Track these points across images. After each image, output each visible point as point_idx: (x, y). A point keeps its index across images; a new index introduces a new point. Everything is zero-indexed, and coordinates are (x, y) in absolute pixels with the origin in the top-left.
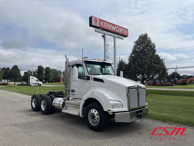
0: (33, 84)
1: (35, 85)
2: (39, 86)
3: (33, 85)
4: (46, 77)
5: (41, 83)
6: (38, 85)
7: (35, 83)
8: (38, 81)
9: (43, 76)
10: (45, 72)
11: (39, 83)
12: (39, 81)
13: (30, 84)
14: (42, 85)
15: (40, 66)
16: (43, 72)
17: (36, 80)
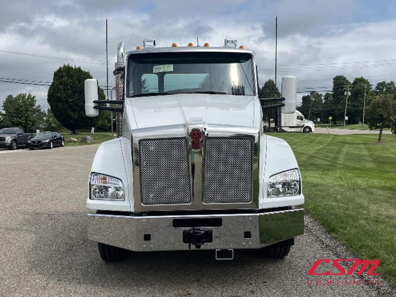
0: (290, 127)
1: (293, 130)
2: (304, 131)
3: (289, 130)
4: (354, 106)
5: (310, 124)
6: (301, 130)
7: (295, 125)
8: (302, 120)
9: (345, 104)
10: (350, 94)
11: (306, 125)
12: (305, 119)
13: (282, 128)
14: (313, 129)
15: (339, 77)
16: (345, 93)
17: (298, 118)
